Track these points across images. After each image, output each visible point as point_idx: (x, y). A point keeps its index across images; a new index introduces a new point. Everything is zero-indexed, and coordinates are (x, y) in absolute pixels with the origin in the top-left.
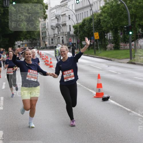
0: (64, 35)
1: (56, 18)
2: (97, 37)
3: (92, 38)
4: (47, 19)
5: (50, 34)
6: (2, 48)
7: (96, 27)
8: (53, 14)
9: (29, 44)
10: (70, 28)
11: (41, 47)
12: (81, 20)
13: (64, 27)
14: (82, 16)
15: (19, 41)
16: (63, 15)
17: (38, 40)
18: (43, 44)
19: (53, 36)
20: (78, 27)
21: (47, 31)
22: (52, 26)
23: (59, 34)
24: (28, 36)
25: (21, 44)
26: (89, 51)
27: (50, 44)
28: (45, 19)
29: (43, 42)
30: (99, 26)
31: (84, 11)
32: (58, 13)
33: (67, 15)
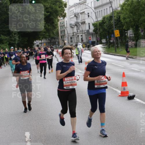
0: (83, 33)
1: (75, 16)
2: (118, 34)
3: (112, 35)
4: (66, 18)
5: (69, 32)
6: (21, 48)
7: (116, 24)
8: (71, 12)
9: (48, 44)
10: (89, 26)
11: (60, 46)
12: (100, 17)
13: (84, 25)
14: (102, 13)
15: (37, 40)
16: (82, 13)
17: (57, 39)
18: (62, 42)
19: (72, 34)
20: (98, 25)
21: (66, 29)
22: (70, 24)
23: (79, 33)
24: (47, 35)
25: (40, 43)
26: (109, 49)
27: (69, 43)
28: (64, 18)
29: (61, 41)
30: (119, 23)
31: (104, 8)
32: (77, 11)
33: (86, 13)
